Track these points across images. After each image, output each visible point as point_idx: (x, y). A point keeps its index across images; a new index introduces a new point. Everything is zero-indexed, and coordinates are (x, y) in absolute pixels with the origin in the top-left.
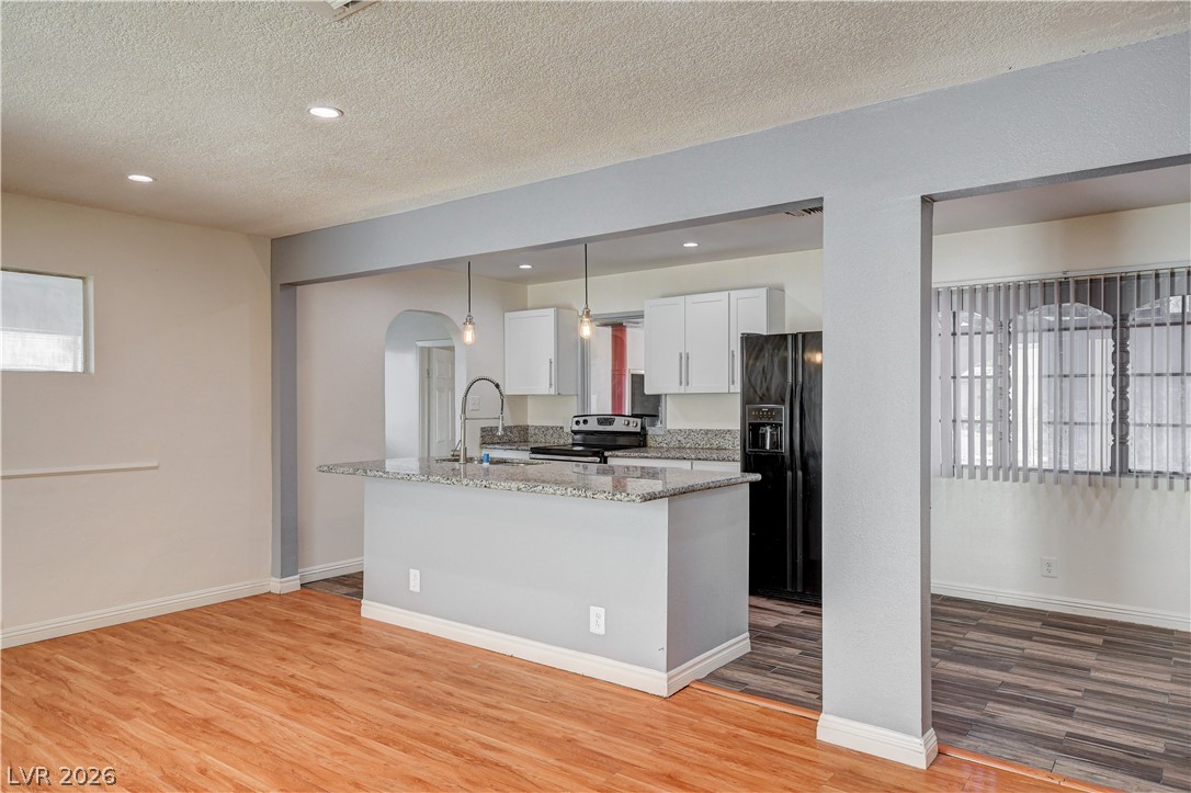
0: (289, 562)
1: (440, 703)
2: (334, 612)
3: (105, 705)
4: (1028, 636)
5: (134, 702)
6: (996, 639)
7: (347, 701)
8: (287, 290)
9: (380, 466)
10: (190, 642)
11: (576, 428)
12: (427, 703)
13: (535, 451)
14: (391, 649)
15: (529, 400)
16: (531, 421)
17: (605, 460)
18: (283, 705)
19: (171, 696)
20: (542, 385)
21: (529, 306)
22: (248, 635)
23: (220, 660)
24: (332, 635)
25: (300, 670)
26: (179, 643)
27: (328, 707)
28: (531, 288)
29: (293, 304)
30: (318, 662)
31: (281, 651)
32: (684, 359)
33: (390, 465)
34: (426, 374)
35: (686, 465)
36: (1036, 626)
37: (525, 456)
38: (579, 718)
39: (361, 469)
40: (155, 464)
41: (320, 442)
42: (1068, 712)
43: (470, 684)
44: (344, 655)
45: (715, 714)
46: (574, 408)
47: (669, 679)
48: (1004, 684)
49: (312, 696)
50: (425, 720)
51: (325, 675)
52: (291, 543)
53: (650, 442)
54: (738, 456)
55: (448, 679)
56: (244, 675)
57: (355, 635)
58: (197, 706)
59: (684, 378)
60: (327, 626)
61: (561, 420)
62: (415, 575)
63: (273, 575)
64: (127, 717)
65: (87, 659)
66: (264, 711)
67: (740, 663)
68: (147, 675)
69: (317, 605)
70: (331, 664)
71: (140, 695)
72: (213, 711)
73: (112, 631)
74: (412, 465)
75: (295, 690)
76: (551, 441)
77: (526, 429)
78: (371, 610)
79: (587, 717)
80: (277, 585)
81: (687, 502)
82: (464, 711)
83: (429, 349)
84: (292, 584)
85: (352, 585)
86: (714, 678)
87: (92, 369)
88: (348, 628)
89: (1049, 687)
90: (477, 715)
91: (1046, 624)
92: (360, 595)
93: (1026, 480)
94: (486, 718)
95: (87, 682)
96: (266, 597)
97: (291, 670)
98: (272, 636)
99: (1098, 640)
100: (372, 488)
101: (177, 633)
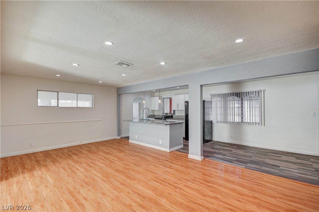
0: (119, 135)
1: (138, 152)
2: (125, 141)
3: (96, 151)
4: (226, 146)
5: (100, 151)
6: (221, 147)
7: (126, 151)
8: (119, 95)
9: (132, 120)
10: (106, 144)
11: (162, 115)
12: (137, 152)
13: (156, 119)
14: (133, 146)
15: (155, 111)
16: (156, 114)
17: (166, 120)
18: (118, 152)
19: (104, 150)
20: (157, 109)
21: (155, 96)
22: (113, 144)
23: (110, 146)
24: (125, 144)
25: (121, 148)
26: (105, 144)
27: (124, 152)
28: (155, 93)
29: (120, 97)
30: (123, 147)
31: (118, 146)
32: (178, 105)
33: (134, 120)
34: (140, 106)
35: (178, 121)
36: (228, 145)
37: (154, 119)
38: (156, 154)
39: (129, 121)
40: (101, 120)
41: (124, 117)
42: (225, 155)
43: (143, 150)
44: (126, 146)
45: (175, 154)
46: (162, 112)
47: (170, 150)
48: (218, 152)
49: (122, 151)
50: (136, 154)
51: (124, 149)
52: (119, 132)
53: (173, 117)
54: (185, 119)
55: (140, 149)
56: (113, 148)
57: (128, 144)
58: (108, 151)
59: (178, 107)
60: (124, 143)
61: (160, 114)
62: (136, 136)
63: (117, 136)
64: (99, 152)
65: (93, 146)
66: (116, 152)
67: (181, 149)
68: (101, 148)
69: (123, 140)
70: (125, 147)
71: (100, 150)
72: (109, 152)
73: (96, 143)
74: (137, 120)
75: (120, 150)
76: (159, 117)
77: (155, 115)
78: (130, 141)
79: (158, 154)
80: (117, 138)
81: (172, 126)
82: (141, 153)
83: (140, 103)
84: (119, 137)
85: (128, 138)
86: (177, 150)
87: (93, 107)
88: (127, 143)
89: (225, 153)
90: (143, 153)
91: (230, 145)
92: (129, 139)
93: (228, 123)
94: (144, 154)
95: (93, 148)
96: (116, 139)
97: (119, 148)
98: (116, 144)
99: (236, 147)
100: (131, 124)
101: (104, 143)
